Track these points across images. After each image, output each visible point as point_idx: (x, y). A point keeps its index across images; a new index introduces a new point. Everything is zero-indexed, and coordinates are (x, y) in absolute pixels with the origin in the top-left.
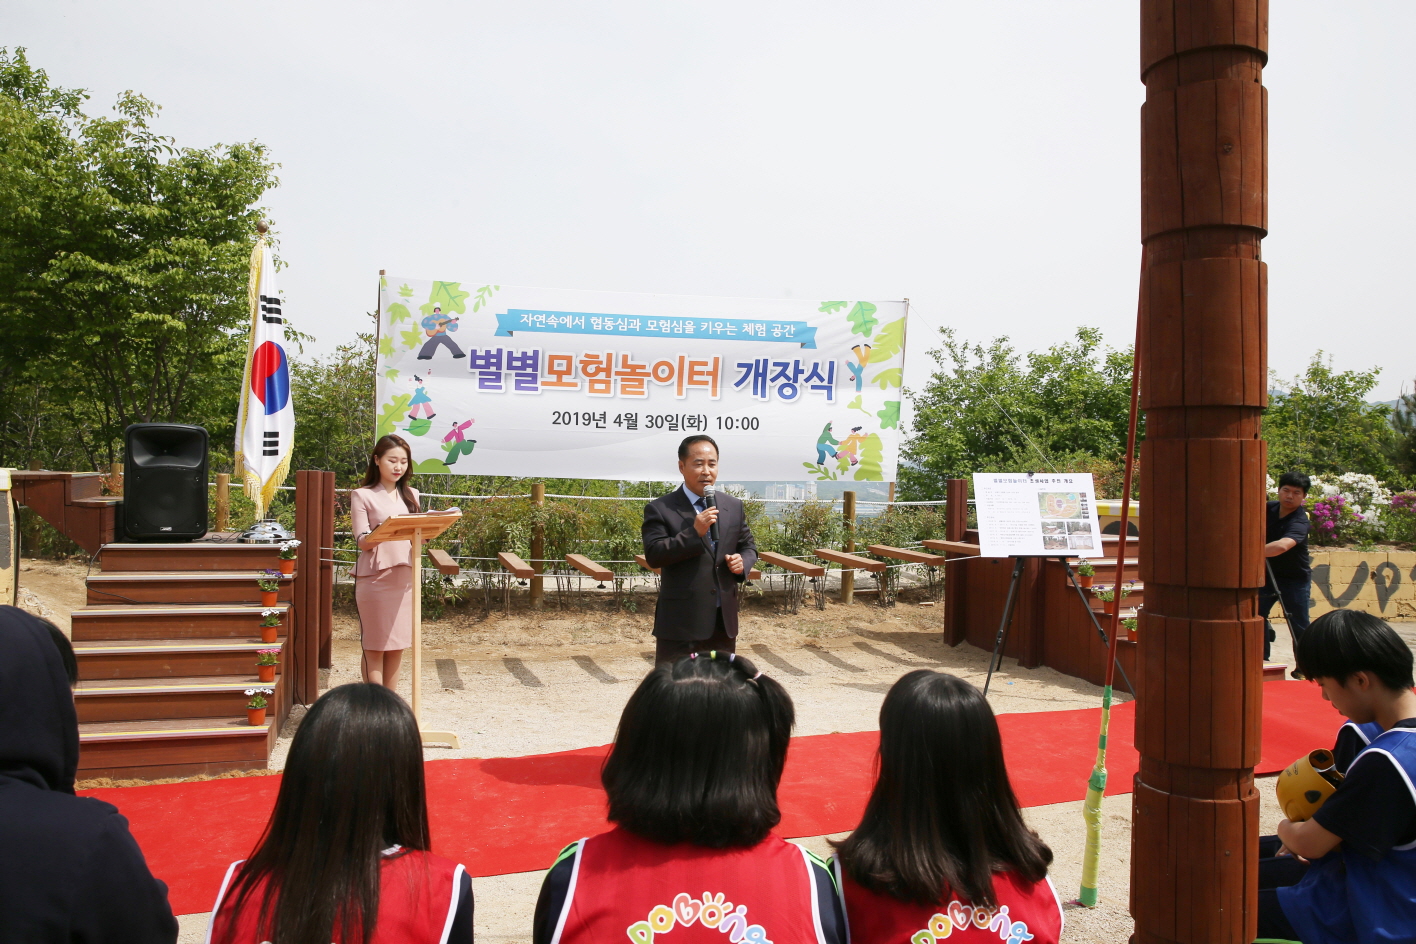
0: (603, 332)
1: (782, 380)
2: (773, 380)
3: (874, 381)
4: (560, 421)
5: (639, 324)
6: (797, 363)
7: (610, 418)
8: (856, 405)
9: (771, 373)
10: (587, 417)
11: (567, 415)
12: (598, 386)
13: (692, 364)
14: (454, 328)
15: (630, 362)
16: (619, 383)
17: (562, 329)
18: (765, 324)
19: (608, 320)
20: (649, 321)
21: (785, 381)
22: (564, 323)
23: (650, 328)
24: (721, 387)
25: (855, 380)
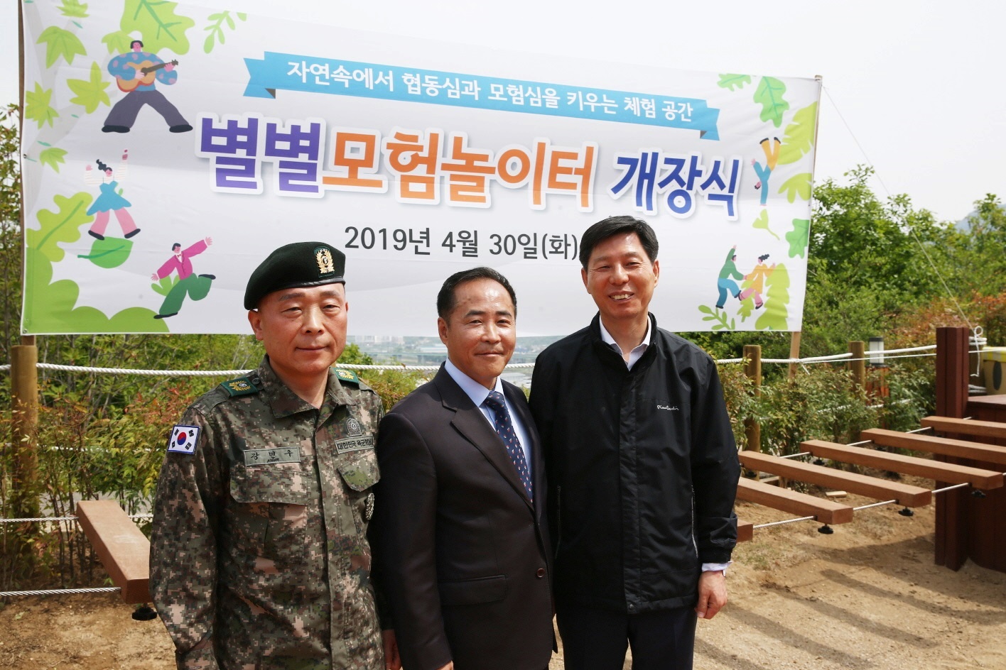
0: (423, 98)
1: (674, 186)
2: (662, 184)
3: (781, 191)
4: (358, 242)
5: (477, 89)
6: (694, 159)
7: (437, 238)
8: (761, 223)
9: (664, 170)
10: (400, 236)
11: (368, 233)
12: (414, 187)
13: (556, 156)
14: (170, 78)
15: (465, 150)
16: (448, 183)
17: (357, 89)
18: (653, 101)
19: (430, 80)
20: (493, 86)
21: (678, 187)
22: (361, 79)
23: (494, 95)
24: (594, 193)
25: (761, 188)
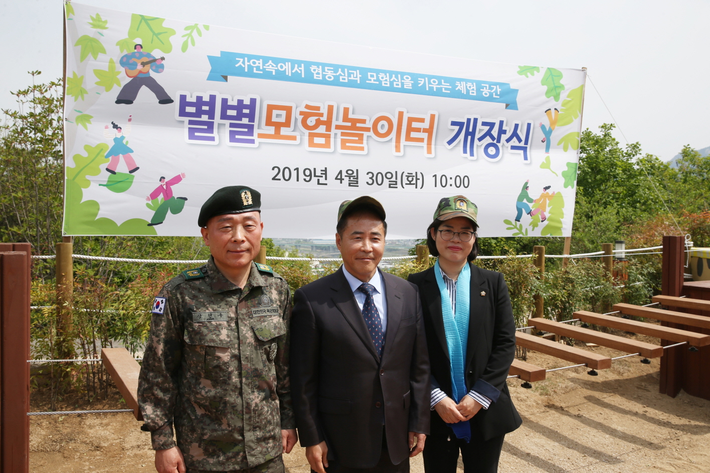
0: (324, 82)
1: (488, 140)
2: (480, 139)
3: (559, 144)
4: (280, 176)
5: (359, 76)
6: (501, 123)
7: (332, 174)
8: (546, 165)
9: (481, 130)
10: (307, 173)
11: (287, 171)
12: (317, 140)
13: (411, 120)
14: (160, 68)
15: (351, 116)
16: (339, 137)
17: (280, 76)
18: (474, 84)
19: (328, 70)
20: (369, 74)
21: (490, 141)
22: (283, 70)
23: (370, 80)
24: (435, 145)
25: (545, 142)
